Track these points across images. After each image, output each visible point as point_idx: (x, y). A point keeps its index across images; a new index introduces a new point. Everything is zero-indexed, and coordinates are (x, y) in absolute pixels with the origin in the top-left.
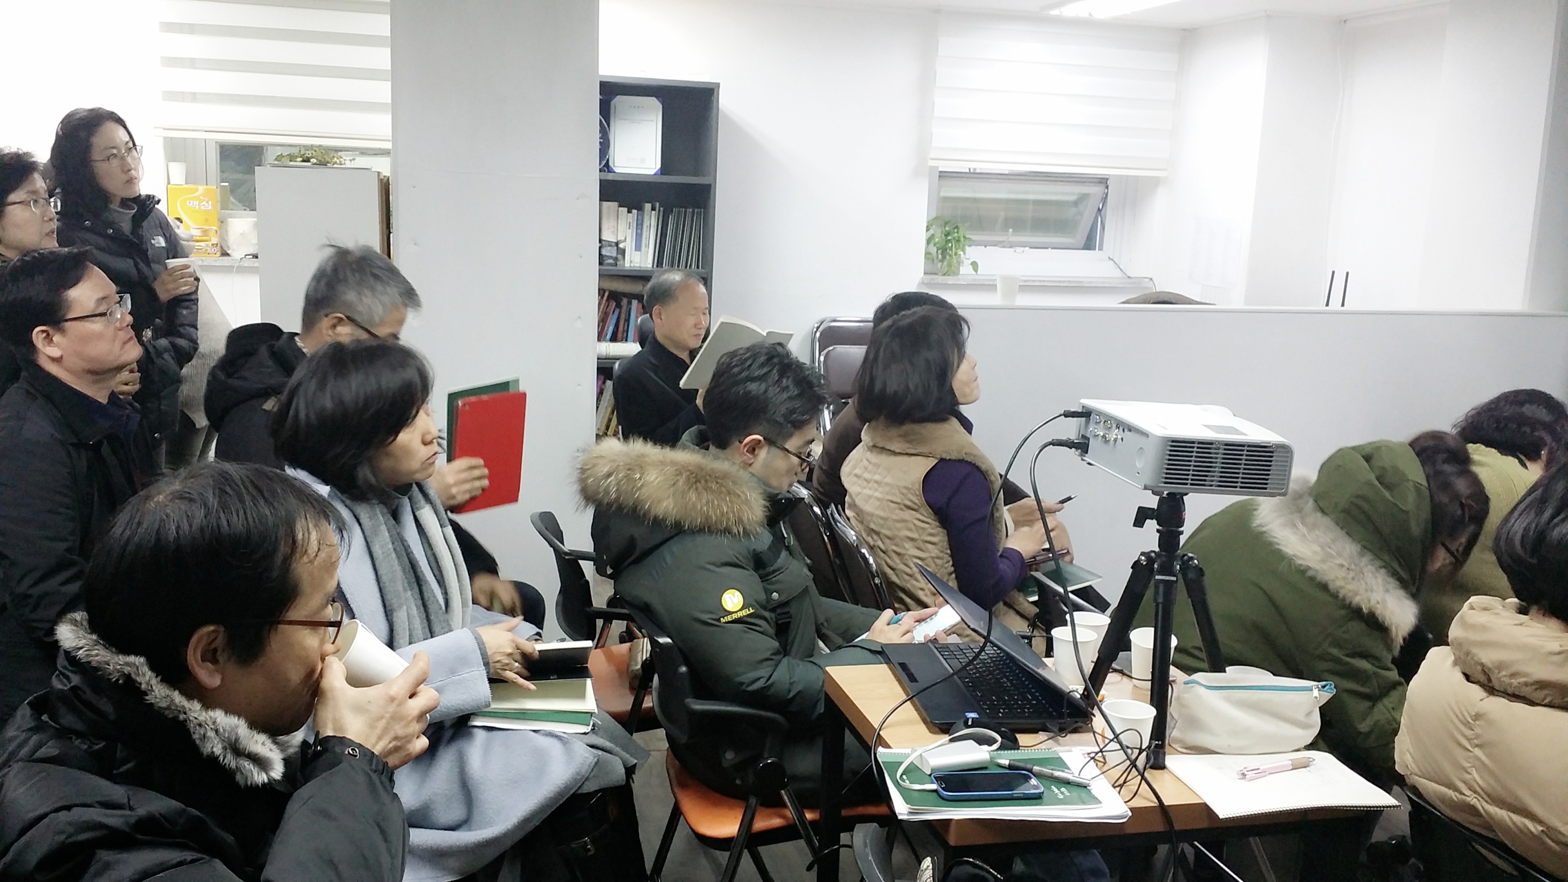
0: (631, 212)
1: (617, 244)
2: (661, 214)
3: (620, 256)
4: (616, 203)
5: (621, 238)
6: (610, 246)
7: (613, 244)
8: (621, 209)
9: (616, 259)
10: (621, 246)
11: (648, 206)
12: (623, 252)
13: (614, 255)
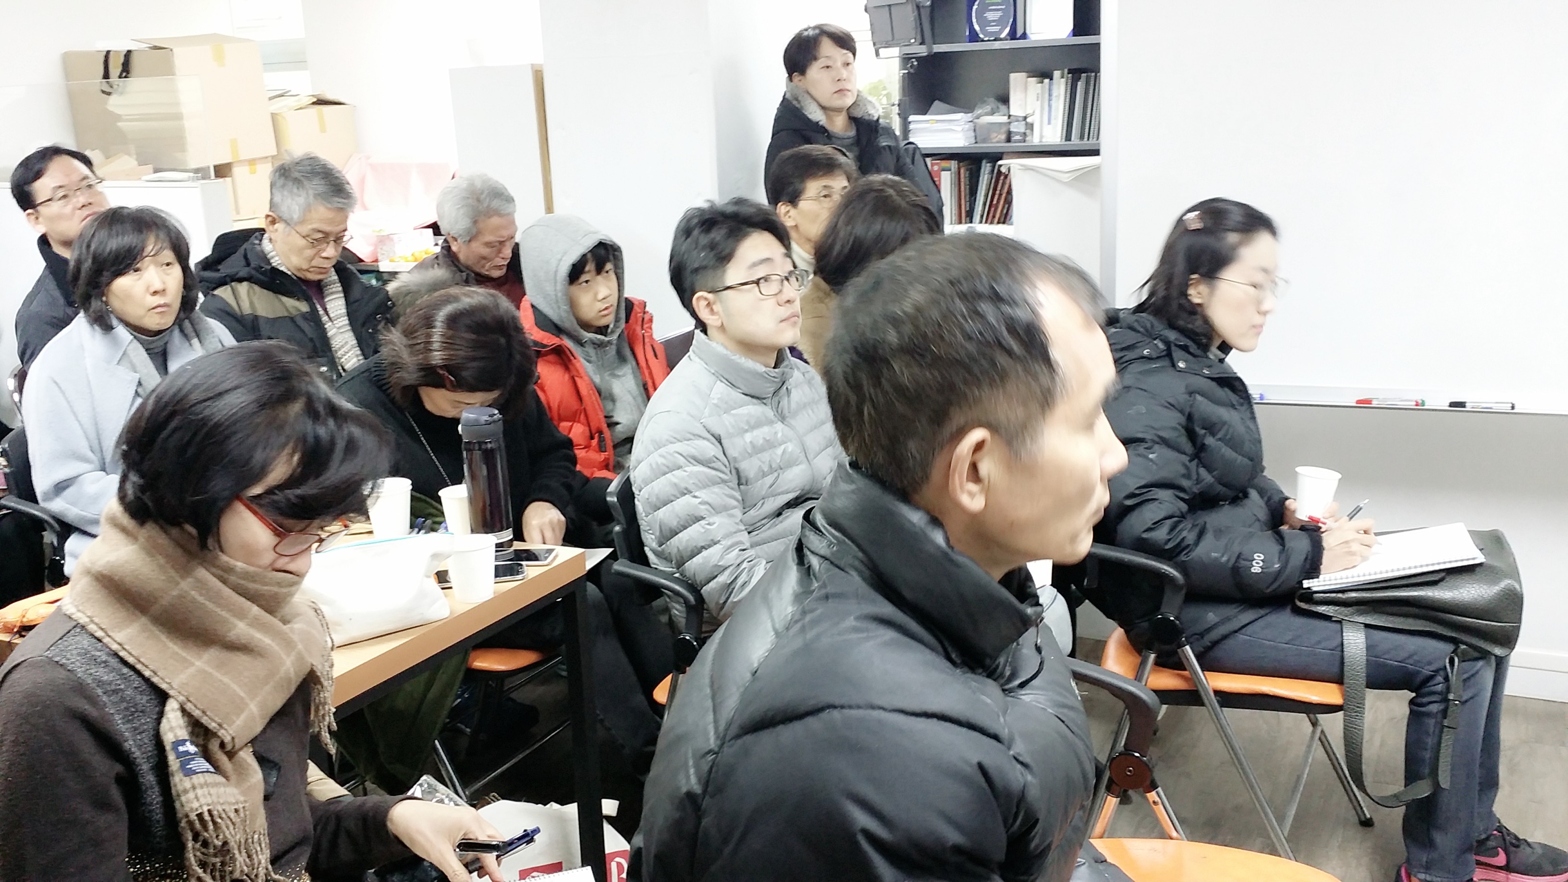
0: (1042, 82)
1: (1025, 118)
2: (1070, 81)
3: (1028, 132)
4: (1024, 74)
5: (1029, 111)
6: (1018, 121)
7: (1021, 119)
8: (1030, 79)
9: (1025, 134)
10: (1029, 120)
11: (1057, 74)
12: (1030, 126)
13: (1022, 130)
